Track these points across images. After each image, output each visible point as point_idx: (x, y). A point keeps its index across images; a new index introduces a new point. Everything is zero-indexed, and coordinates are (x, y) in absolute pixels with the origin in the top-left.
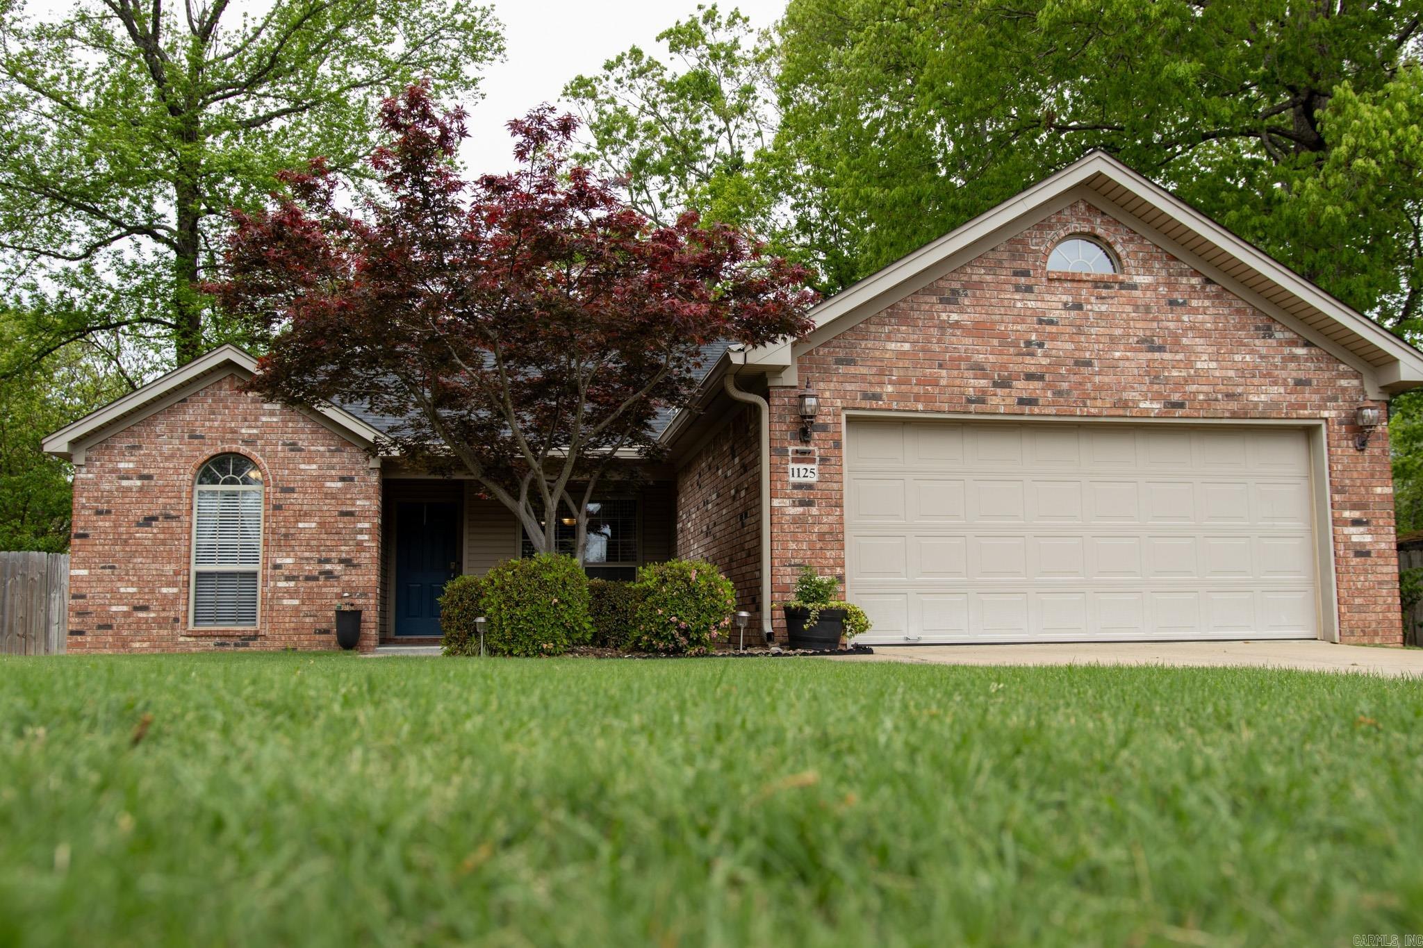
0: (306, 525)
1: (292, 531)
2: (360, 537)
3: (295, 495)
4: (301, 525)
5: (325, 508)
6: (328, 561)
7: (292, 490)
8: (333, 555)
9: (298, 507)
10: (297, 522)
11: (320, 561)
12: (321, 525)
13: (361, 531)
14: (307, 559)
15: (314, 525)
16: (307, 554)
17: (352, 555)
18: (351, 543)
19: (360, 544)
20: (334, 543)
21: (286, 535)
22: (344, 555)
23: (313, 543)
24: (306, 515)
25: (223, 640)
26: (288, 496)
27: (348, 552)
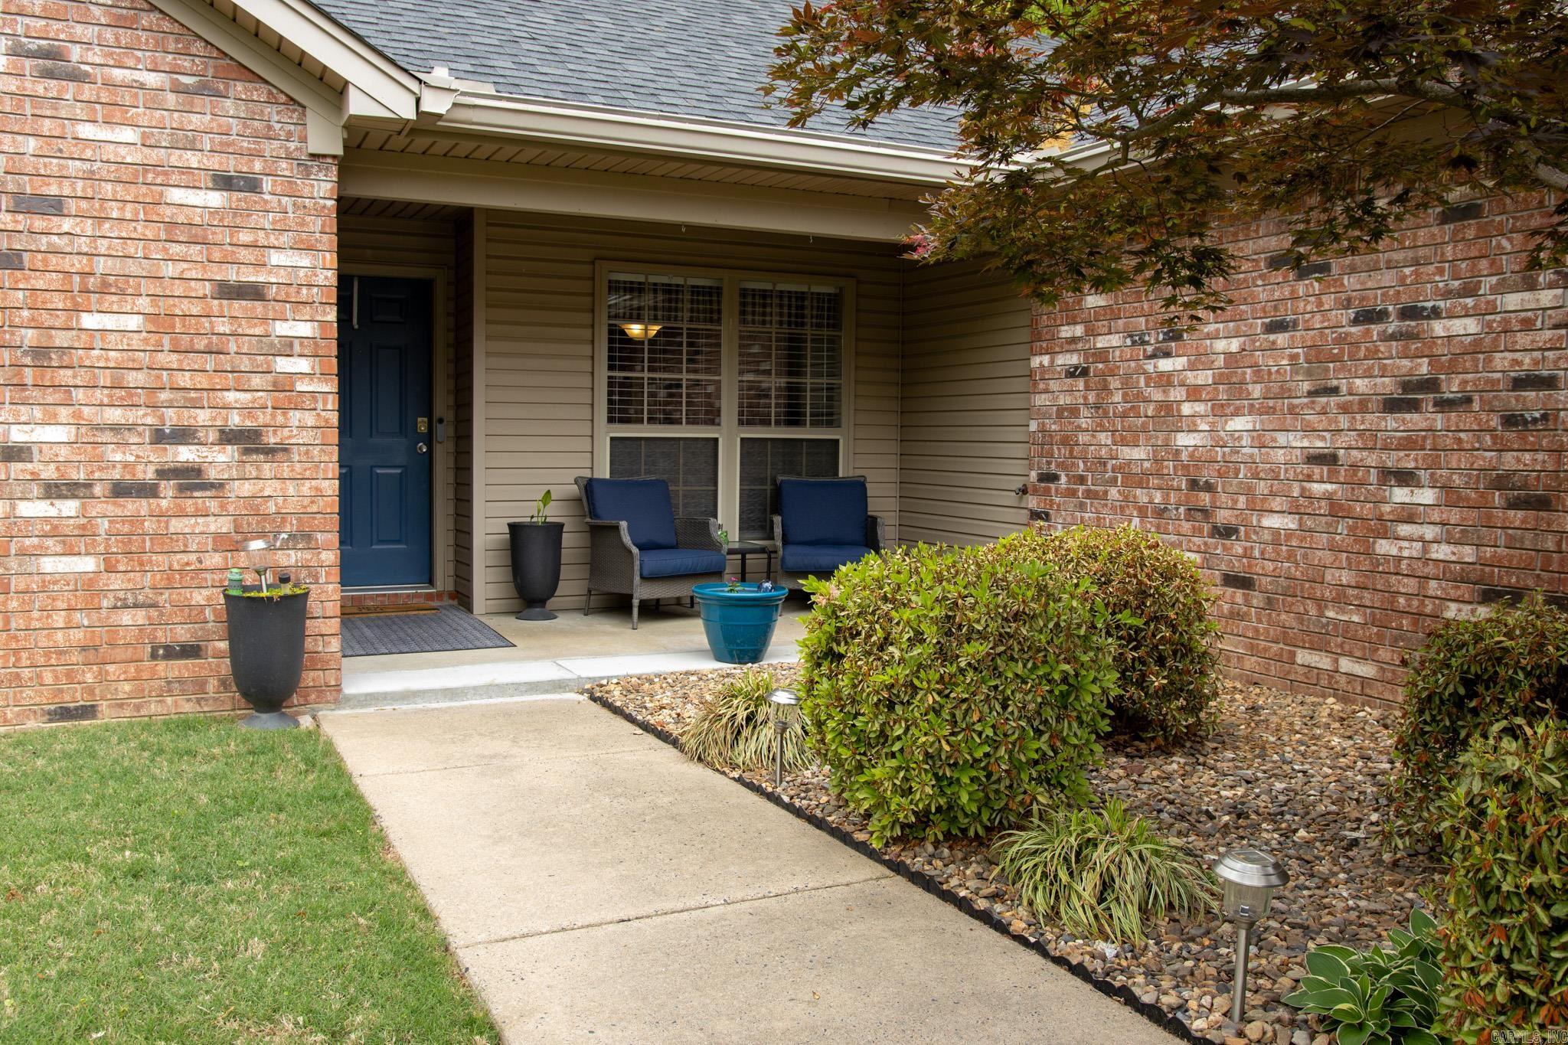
0: (109, 322)
1: (61, 339)
2: (283, 365)
3: (67, 225)
4: (89, 321)
5: (170, 270)
6: (183, 435)
7: (55, 206)
8: (203, 416)
9: (78, 264)
10: (77, 310)
11: (160, 437)
12: (159, 323)
13: (287, 347)
14: (115, 428)
15: (133, 322)
16: (114, 415)
17: (262, 418)
18: (257, 381)
19: (283, 386)
20: (202, 381)
21: (40, 353)
22: (235, 420)
23: (133, 378)
24: (104, 290)
26: (39, 223)
27: (247, 410)
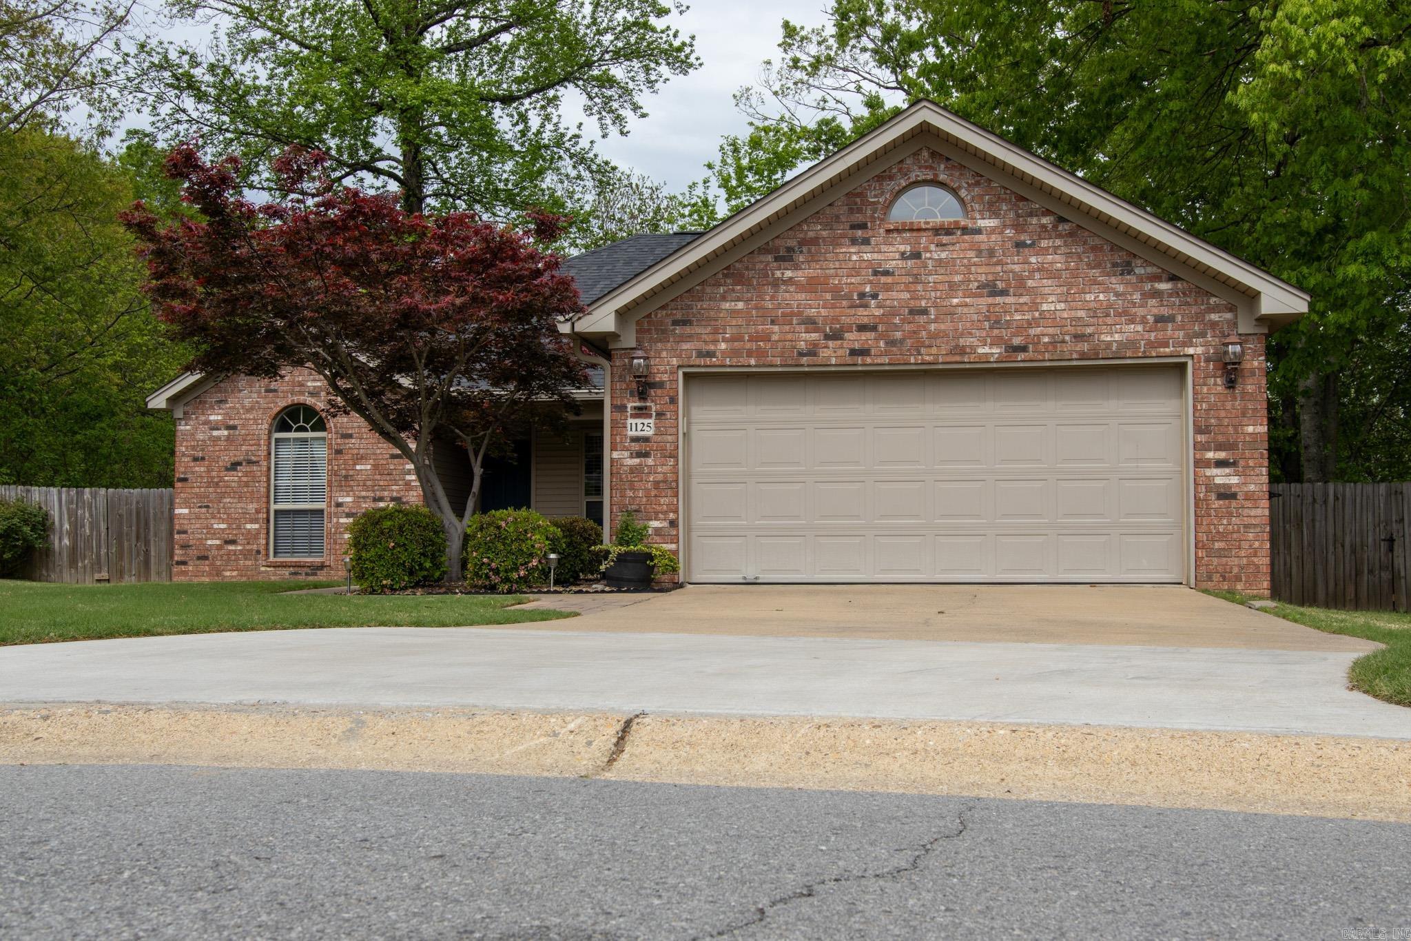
0: (363, 467)
1: (351, 473)
2: (408, 477)
3: (353, 441)
4: (358, 467)
5: (378, 451)
6: (381, 499)
7: (350, 436)
8: (386, 493)
9: (356, 451)
10: (355, 464)
11: (375, 500)
12: (375, 467)
13: (409, 472)
14: (364, 497)
15: (369, 467)
16: (363, 494)
17: (402, 493)
18: (401, 482)
19: (408, 483)
20: (386, 483)
21: (346, 477)
22: (395, 494)
23: (369, 483)
24: (362, 458)
25: (296, 569)
26: (347, 441)
27: (398, 491)
